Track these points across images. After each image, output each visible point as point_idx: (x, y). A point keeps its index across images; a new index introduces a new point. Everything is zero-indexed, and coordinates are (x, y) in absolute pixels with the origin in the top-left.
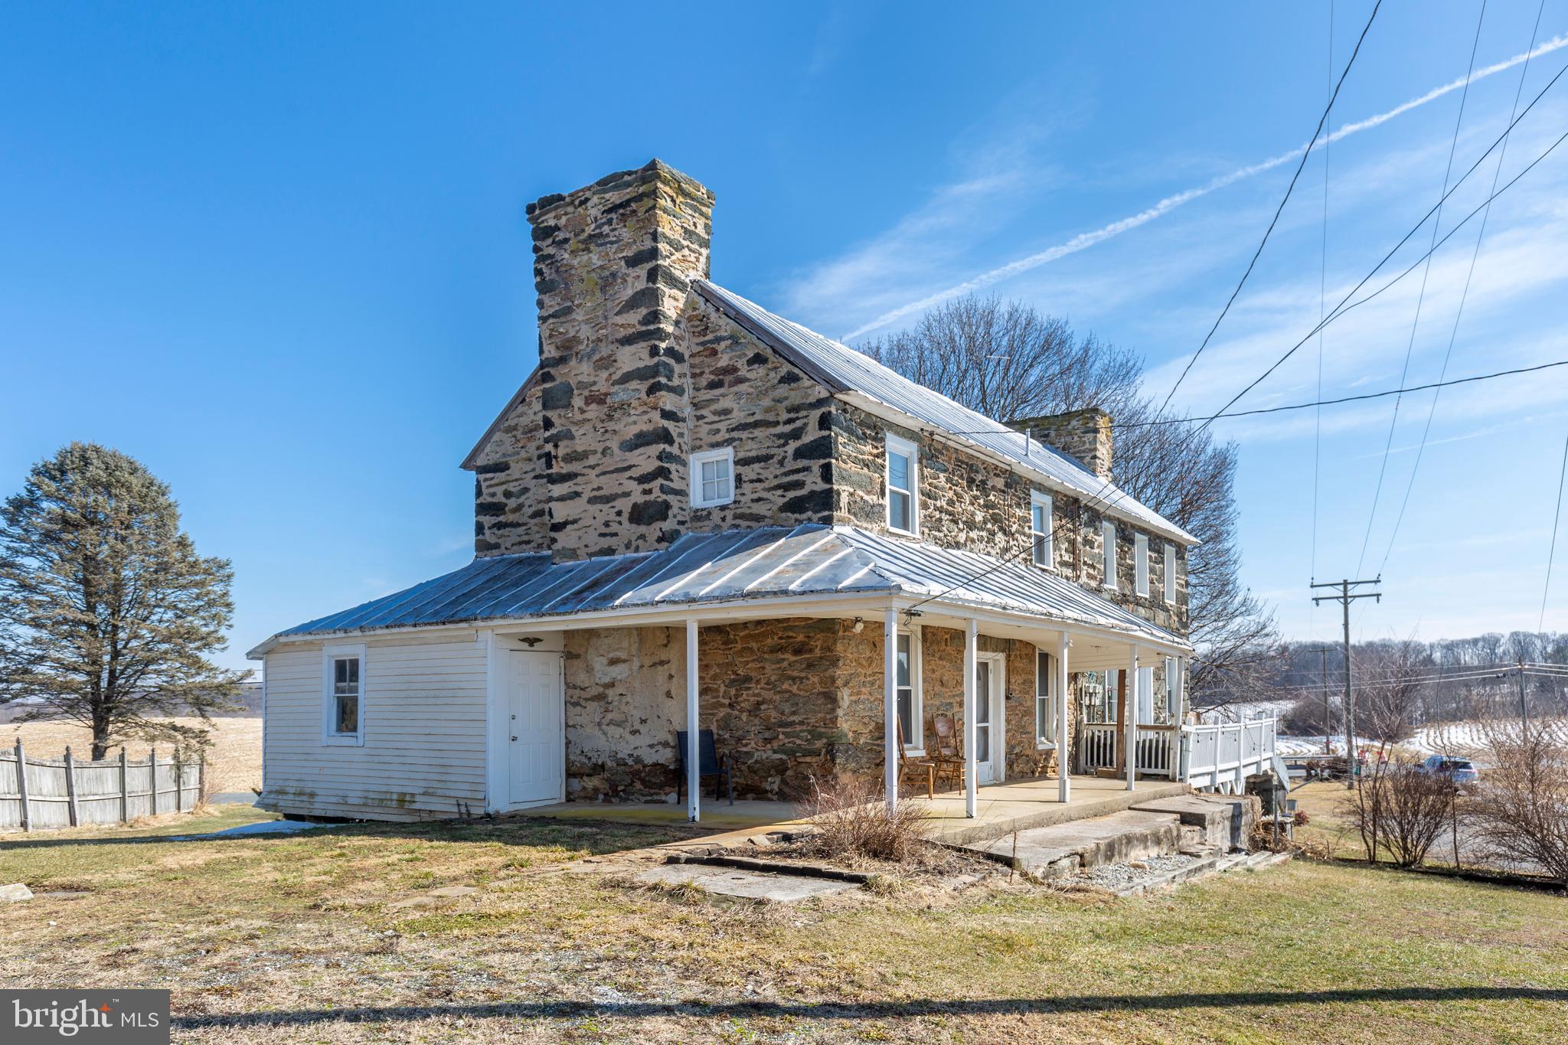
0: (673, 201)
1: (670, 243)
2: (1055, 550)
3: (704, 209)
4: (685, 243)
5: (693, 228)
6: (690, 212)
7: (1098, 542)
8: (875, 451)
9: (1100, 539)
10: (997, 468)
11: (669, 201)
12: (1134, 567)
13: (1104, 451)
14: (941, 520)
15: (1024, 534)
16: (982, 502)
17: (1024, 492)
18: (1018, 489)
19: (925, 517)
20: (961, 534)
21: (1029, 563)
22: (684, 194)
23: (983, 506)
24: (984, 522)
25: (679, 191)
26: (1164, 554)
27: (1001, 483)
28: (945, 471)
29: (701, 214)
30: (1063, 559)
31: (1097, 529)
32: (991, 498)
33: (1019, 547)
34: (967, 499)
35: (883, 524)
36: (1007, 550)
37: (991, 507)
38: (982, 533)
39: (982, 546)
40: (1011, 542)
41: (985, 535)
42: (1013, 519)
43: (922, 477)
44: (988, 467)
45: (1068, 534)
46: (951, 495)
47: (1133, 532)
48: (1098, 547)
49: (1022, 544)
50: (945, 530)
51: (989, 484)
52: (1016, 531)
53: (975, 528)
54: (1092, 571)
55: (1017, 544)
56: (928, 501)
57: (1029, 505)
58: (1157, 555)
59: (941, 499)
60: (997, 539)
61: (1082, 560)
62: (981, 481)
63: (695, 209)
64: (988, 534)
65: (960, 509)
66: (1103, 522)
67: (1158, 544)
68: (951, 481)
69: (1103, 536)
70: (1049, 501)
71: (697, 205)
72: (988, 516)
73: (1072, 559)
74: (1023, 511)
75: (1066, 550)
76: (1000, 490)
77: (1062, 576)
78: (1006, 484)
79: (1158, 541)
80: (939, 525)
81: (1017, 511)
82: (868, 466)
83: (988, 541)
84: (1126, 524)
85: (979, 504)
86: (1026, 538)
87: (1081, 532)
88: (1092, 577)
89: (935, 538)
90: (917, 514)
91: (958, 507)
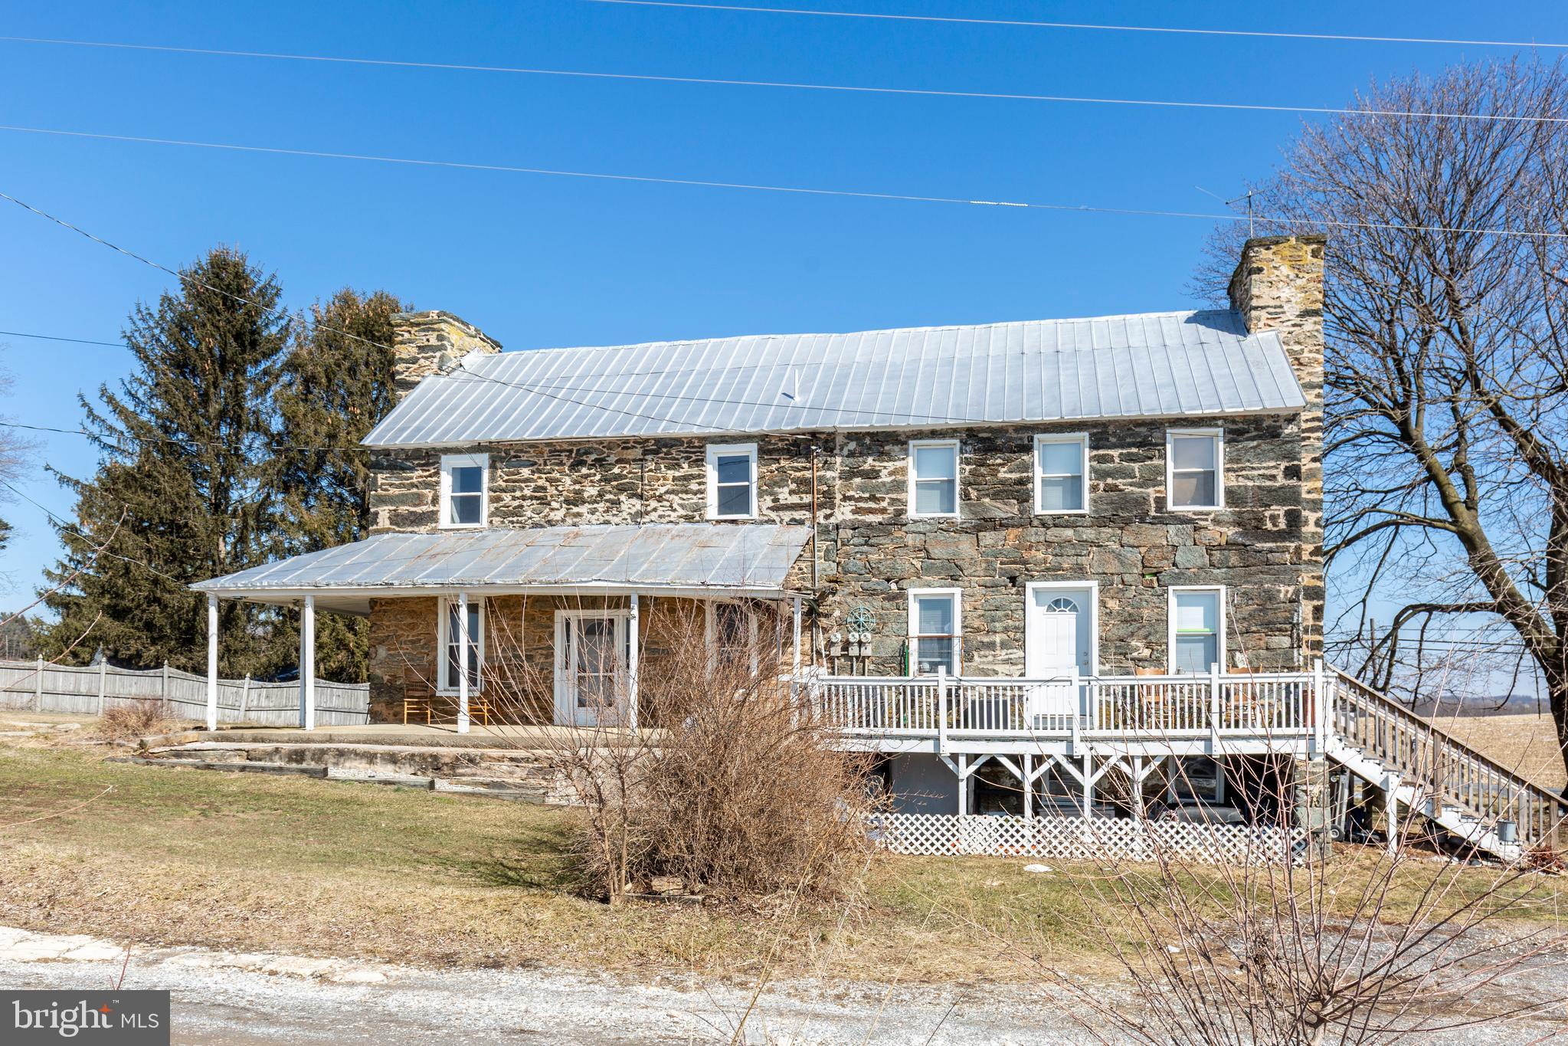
0: (409, 332)
1: (406, 361)
2: (761, 494)
3: (435, 326)
4: (420, 356)
5: (426, 343)
6: (423, 334)
7: (892, 468)
8: (427, 473)
9: (899, 464)
10: (627, 442)
11: (407, 335)
12: (1030, 480)
13: (1286, 293)
14: (521, 506)
15: (687, 492)
16: (598, 477)
17: (686, 452)
18: (673, 451)
19: (496, 509)
20: (556, 512)
21: (697, 518)
22: (418, 325)
23: (600, 481)
24: (601, 495)
25: (412, 325)
26: (1164, 445)
27: (637, 453)
28: (532, 465)
29: (434, 330)
30: (782, 502)
31: (888, 454)
32: (616, 470)
33: (671, 506)
34: (568, 481)
35: (434, 525)
36: (647, 513)
37: (616, 479)
38: (596, 505)
39: (595, 517)
40: (653, 504)
41: (601, 507)
42: (661, 482)
43: (493, 479)
44: (611, 445)
45: (798, 474)
46: (540, 483)
47: (1026, 435)
48: (891, 474)
49: (681, 502)
50: (529, 514)
51: (612, 459)
52: (667, 492)
53: (584, 502)
54: (872, 505)
55: (668, 504)
56: (503, 495)
57: (699, 462)
58: (1134, 450)
59: (522, 489)
60: (624, 507)
61: (839, 496)
62: (596, 460)
63: (428, 330)
64: (608, 504)
65: (555, 492)
66: (911, 443)
67: (1138, 434)
68: (539, 471)
69: (910, 459)
70: (750, 450)
71: (428, 327)
72: (608, 488)
73: (807, 499)
74: (686, 469)
75: (791, 492)
76: (634, 460)
77: (781, 521)
78: (646, 452)
79: (1143, 430)
80: (517, 511)
81: (671, 473)
82: (417, 487)
83: (607, 511)
84: (1000, 431)
85: (591, 481)
86: (689, 496)
87: (838, 466)
88: (871, 511)
89: (512, 522)
90: (486, 508)
91: (552, 490)
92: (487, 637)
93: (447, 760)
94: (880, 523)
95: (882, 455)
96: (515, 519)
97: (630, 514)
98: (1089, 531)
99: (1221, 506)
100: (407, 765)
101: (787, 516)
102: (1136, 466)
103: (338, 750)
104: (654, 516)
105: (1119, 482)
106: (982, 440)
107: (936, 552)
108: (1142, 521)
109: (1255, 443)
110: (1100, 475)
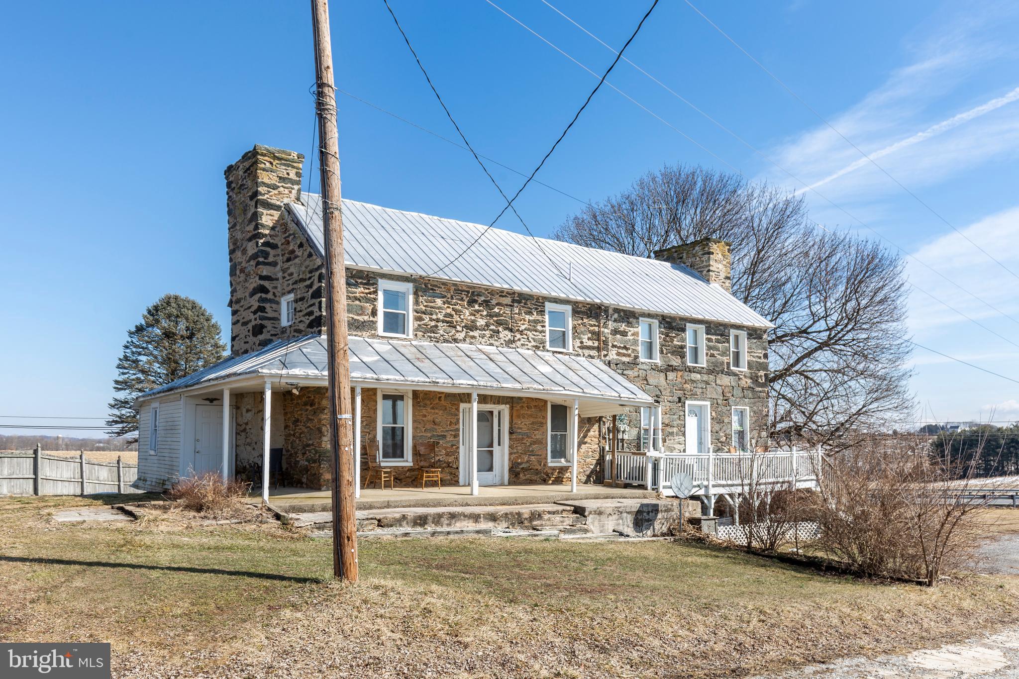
0: (271, 163)
1: (268, 186)
2: (574, 339)
3: (295, 164)
4: (280, 185)
5: (287, 176)
6: (284, 167)
7: (632, 332)
8: (367, 291)
9: (635, 330)
10: (502, 292)
11: (268, 164)
12: (685, 347)
13: (720, 266)
14: (436, 326)
15: (536, 331)
16: (485, 313)
17: (536, 305)
18: (529, 303)
19: (419, 325)
20: (460, 334)
21: (541, 348)
22: (279, 159)
23: (487, 316)
24: (487, 325)
25: (275, 158)
26: (729, 336)
27: (508, 300)
28: (443, 297)
29: (293, 167)
30: (585, 344)
31: (631, 323)
32: (496, 310)
33: (528, 339)
34: (467, 314)
35: (373, 332)
36: (514, 341)
37: (496, 316)
38: (484, 332)
39: (484, 340)
40: (518, 336)
41: (488, 333)
42: (522, 322)
43: (417, 302)
44: (493, 292)
45: (591, 328)
46: (449, 311)
47: (683, 323)
48: (633, 335)
49: (533, 337)
50: (441, 332)
51: (494, 302)
52: (525, 329)
53: (477, 329)
54: (624, 351)
55: (526, 337)
56: (424, 316)
57: (542, 312)
58: (719, 337)
59: (437, 314)
60: (501, 335)
61: (610, 344)
62: (484, 301)
63: (288, 166)
64: (491, 332)
65: (459, 319)
66: (641, 319)
67: (721, 329)
68: (449, 303)
69: (640, 327)
70: (568, 308)
71: (289, 163)
72: (492, 321)
73: (596, 344)
74: (535, 316)
75: (589, 339)
76: (507, 305)
77: (584, 355)
78: (513, 301)
79: (721, 328)
80: (434, 329)
81: (527, 317)
82: (359, 300)
83: (491, 337)
84: (673, 319)
85: (481, 315)
86: (537, 333)
87: (610, 326)
88: (624, 355)
89: (431, 337)
90: (411, 324)
91: (456, 318)
92: (414, 421)
94: (628, 363)
95: (629, 324)
96: (432, 335)
97: (505, 341)
98: (705, 376)
99: (744, 369)
101: (587, 352)
102: (720, 345)
104: (519, 344)
105: (715, 352)
106: (667, 322)
107: (651, 381)
108: (722, 373)
109: (755, 341)
110: (709, 348)
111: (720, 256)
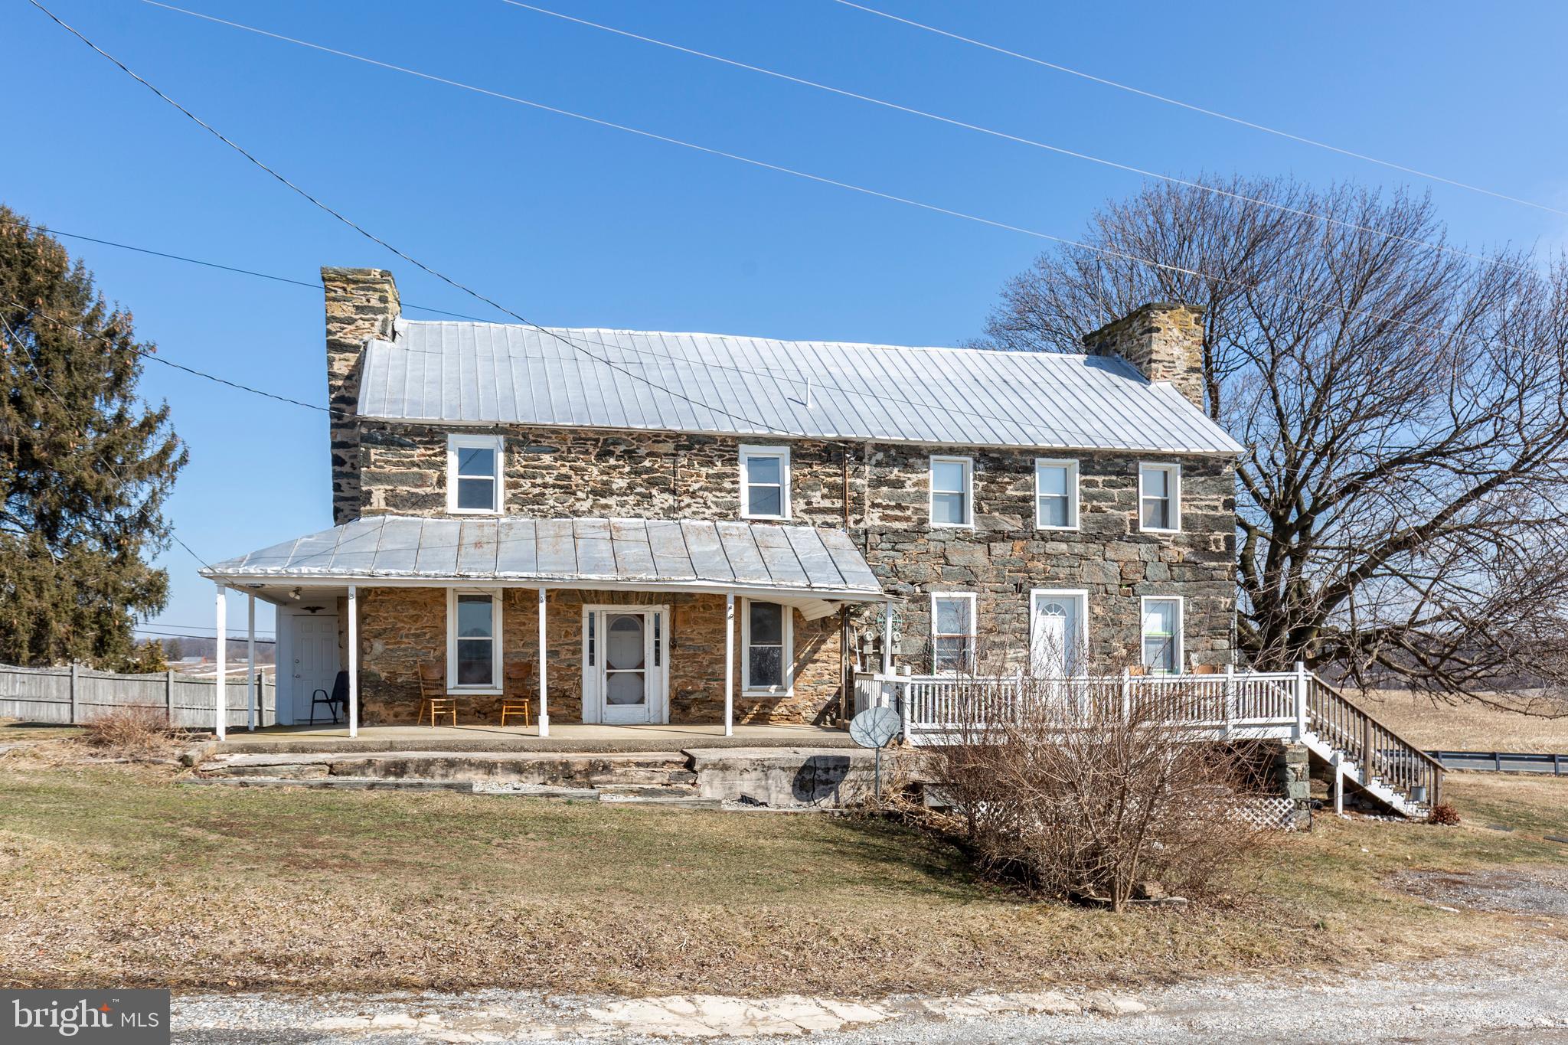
0: (345, 289)
1: (340, 321)
2: (794, 497)
3: (378, 286)
4: (357, 317)
5: (366, 304)
6: (362, 293)
7: (915, 480)
8: (431, 452)
9: (921, 476)
10: (658, 435)
11: (340, 292)
12: (1032, 498)
13: (1176, 350)
14: (543, 494)
15: (720, 490)
16: (627, 469)
17: (720, 450)
18: (707, 449)
19: (514, 495)
20: (582, 503)
21: (731, 516)
22: (356, 282)
23: (630, 473)
24: (631, 487)
25: (349, 281)
26: (1137, 475)
27: (669, 447)
28: (554, 452)
29: (375, 290)
30: (815, 505)
31: (912, 466)
32: (647, 463)
33: (705, 503)
34: (595, 471)
35: (440, 509)
36: (680, 509)
37: (647, 472)
38: (625, 498)
39: (624, 510)
40: (687, 500)
41: (631, 499)
42: (694, 478)
43: (509, 462)
44: (641, 437)
45: (830, 480)
46: (563, 471)
47: (1028, 458)
48: (915, 485)
49: (715, 499)
50: (551, 502)
51: (642, 451)
52: (700, 489)
53: (612, 494)
54: (898, 513)
55: (702, 501)
56: (522, 481)
57: (733, 461)
58: (1114, 478)
59: (543, 477)
60: (655, 501)
61: (868, 503)
62: (625, 451)
63: (368, 289)
64: (638, 497)
65: (581, 481)
66: (932, 457)
67: (1117, 464)
68: (563, 459)
69: (931, 472)
70: (785, 451)
71: (368, 285)
72: (639, 481)
73: (839, 504)
74: (719, 467)
75: (823, 497)
76: (666, 455)
77: (814, 524)
78: (678, 447)
79: (1120, 461)
80: (539, 499)
81: (704, 470)
82: (419, 466)
83: (638, 504)
84: (1006, 452)
85: (620, 473)
86: (723, 494)
87: (867, 474)
88: (897, 519)
89: (533, 511)
90: (501, 494)
91: (576, 480)
92: (505, 632)
93: (580, 768)
94: (905, 531)
95: (907, 467)
96: (536, 507)
97: (662, 508)
98: (1079, 545)
99: (1177, 529)
100: (536, 775)
101: (819, 518)
102: (1115, 491)
103: (446, 760)
104: (687, 512)
105: (1103, 504)
106: (992, 460)
107: (954, 559)
108: (1120, 539)
109: (1203, 479)
110: (1088, 497)
111: (1176, 332)
